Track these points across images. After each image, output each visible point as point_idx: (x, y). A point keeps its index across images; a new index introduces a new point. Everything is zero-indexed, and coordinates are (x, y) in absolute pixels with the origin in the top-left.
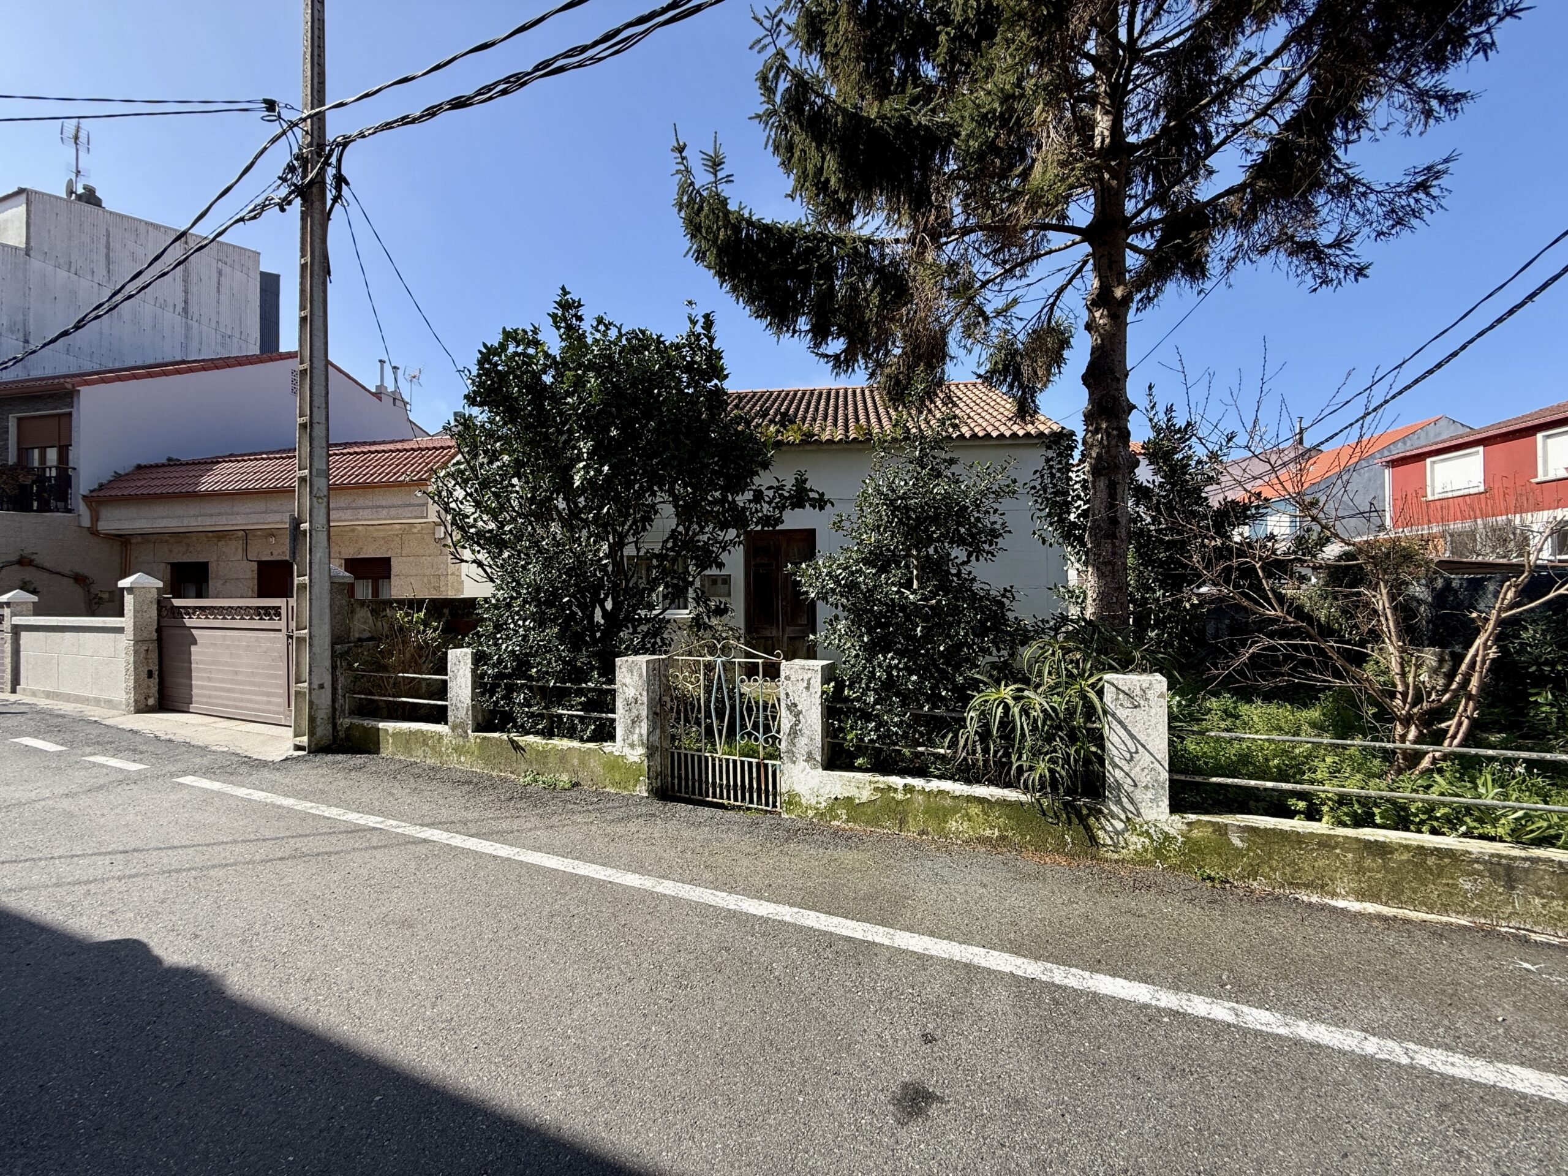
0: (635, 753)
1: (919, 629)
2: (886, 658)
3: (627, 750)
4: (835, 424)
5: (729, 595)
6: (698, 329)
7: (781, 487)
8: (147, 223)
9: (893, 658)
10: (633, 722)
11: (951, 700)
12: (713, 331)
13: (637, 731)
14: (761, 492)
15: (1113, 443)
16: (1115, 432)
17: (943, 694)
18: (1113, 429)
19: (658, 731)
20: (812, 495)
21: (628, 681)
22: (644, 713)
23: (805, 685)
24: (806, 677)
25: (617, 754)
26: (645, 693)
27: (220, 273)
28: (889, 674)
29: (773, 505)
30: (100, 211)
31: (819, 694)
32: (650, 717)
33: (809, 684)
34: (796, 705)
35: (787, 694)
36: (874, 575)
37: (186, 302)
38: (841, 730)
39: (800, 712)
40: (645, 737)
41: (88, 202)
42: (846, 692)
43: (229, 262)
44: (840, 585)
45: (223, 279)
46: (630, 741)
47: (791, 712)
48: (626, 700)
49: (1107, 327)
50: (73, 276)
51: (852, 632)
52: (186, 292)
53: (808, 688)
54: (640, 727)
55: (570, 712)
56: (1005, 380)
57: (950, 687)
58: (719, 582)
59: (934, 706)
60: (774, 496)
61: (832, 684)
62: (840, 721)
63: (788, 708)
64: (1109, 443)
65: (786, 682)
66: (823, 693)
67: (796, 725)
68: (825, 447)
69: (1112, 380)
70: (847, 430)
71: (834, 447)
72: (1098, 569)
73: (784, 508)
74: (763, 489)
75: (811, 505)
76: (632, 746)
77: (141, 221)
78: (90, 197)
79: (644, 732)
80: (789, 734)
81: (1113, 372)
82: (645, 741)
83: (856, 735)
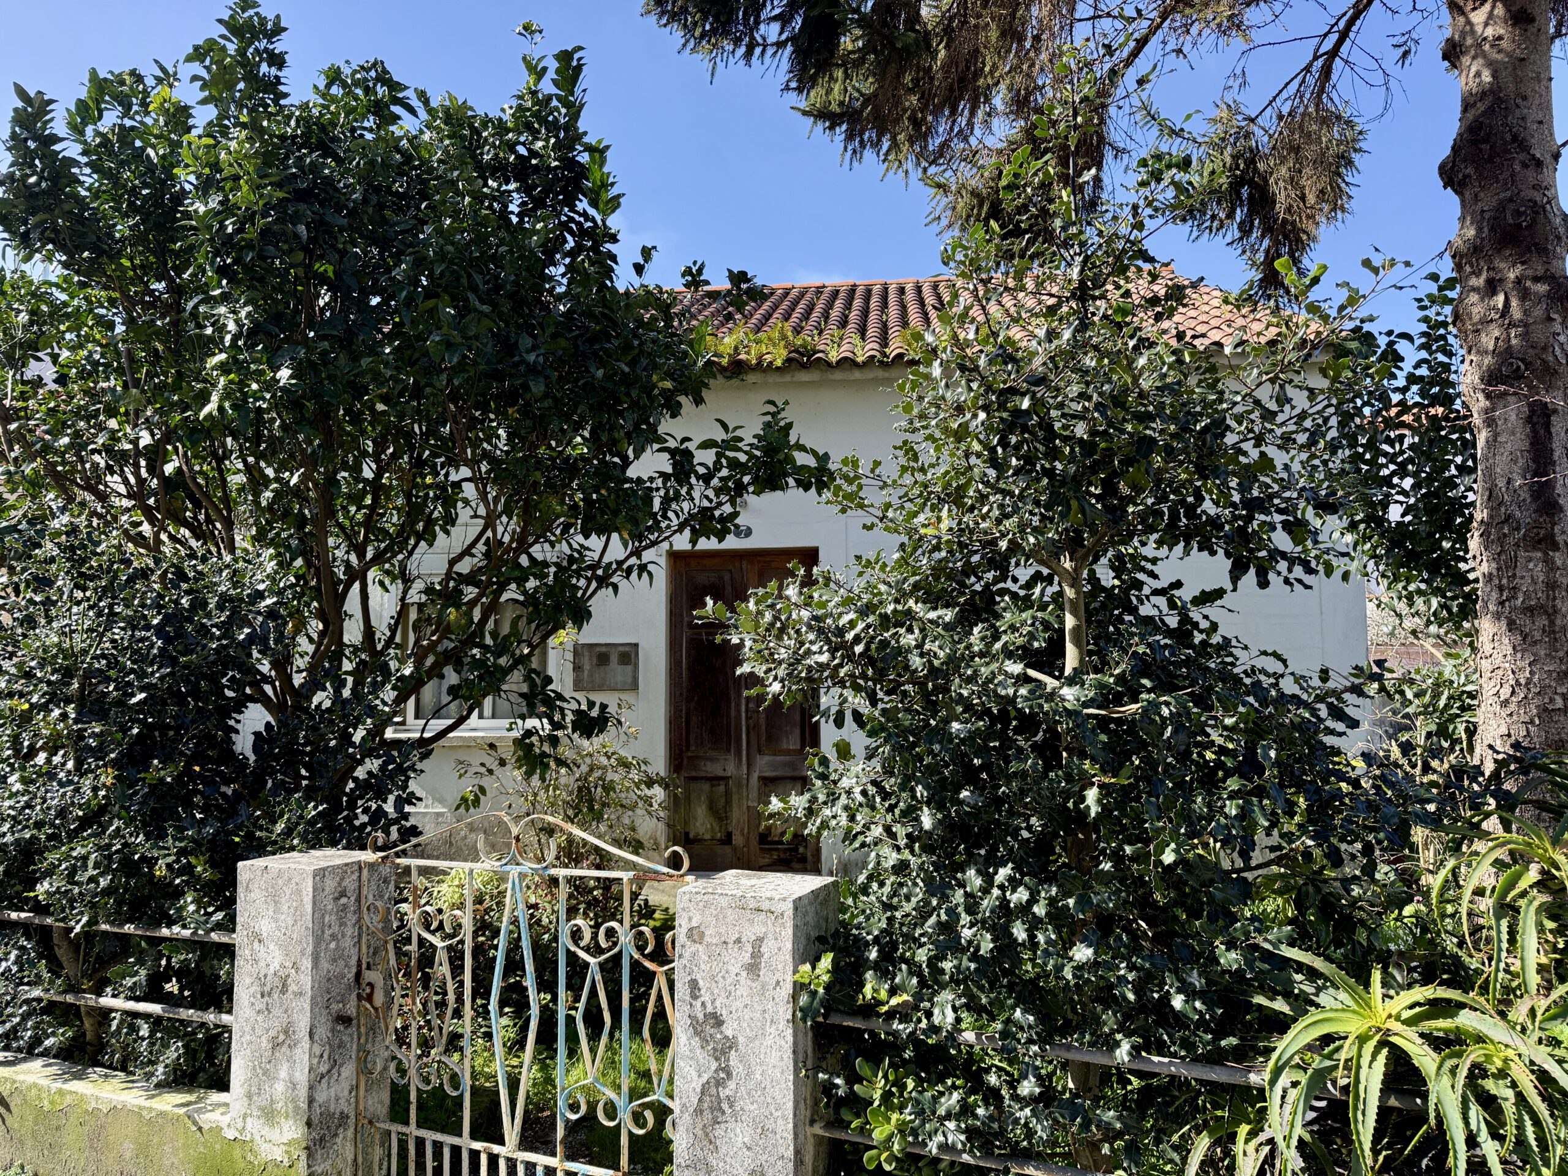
0: (275, 1135)
1: (1092, 795)
2: (989, 880)
3: (255, 1127)
4: (862, 331)
5: (634, 686)
6: (547, 87)
7: (733, 443)
9: (1013, 883)
10: (276, 1045)
11: (1202, 1024)
12: (578, 91)
13: (283, 1074)
14: (688, 454)
15: (1538, 312)
16: (1542, 288)
17: (1178, 1002)
18: (1536, 279)
19: (348, 1071)
20: (802, 459)
21: (265, 926)
22: (303, 1023)
23: (746, 958)
24: (750, 933)
25: (230, 1134)
26: (307, 964)
28: (1001, 934)
29: (715, 482)
31: (788, 989)
32: (323, 1032)
33: (756, 955)
34: (719, 1023)
35: (694, 985)
36: (948, 627)
38: (859, 1105)
39: (730, 1045)
40: (303, 1092)
42: (868, 990)
44: (850, 657)
46: (262, 1101)
47: (705, 1042)
48: (261, 980)
49: (1504, 44)
51: (886, 796)
53: (753, 968)
54: (291, 1060)
55: (131, 1005)
56: (1231, 215)
57: (1196, 980)
58: (614, 658)
59: (1150, 1044)
60: (717, 462)
61: (826, 962)
62: (853, 1078)
63: (697, 1028)
64: (1526, 313)
65: (691, 948)
66: (799, 987)
67: (719, 1083)
68: (838, 375)
69: (1525, 166)
70: (884, 341)
71: (857, 374)
72: (1511, 625)
73: (740, 489)
74: (691, 446)
75: (799, 483)
76: (269, 1115)
79: (302, 1076)
80: (699, 1111)
81: (1524, 146)
82: (304, 1106)
83: (902, 1127)
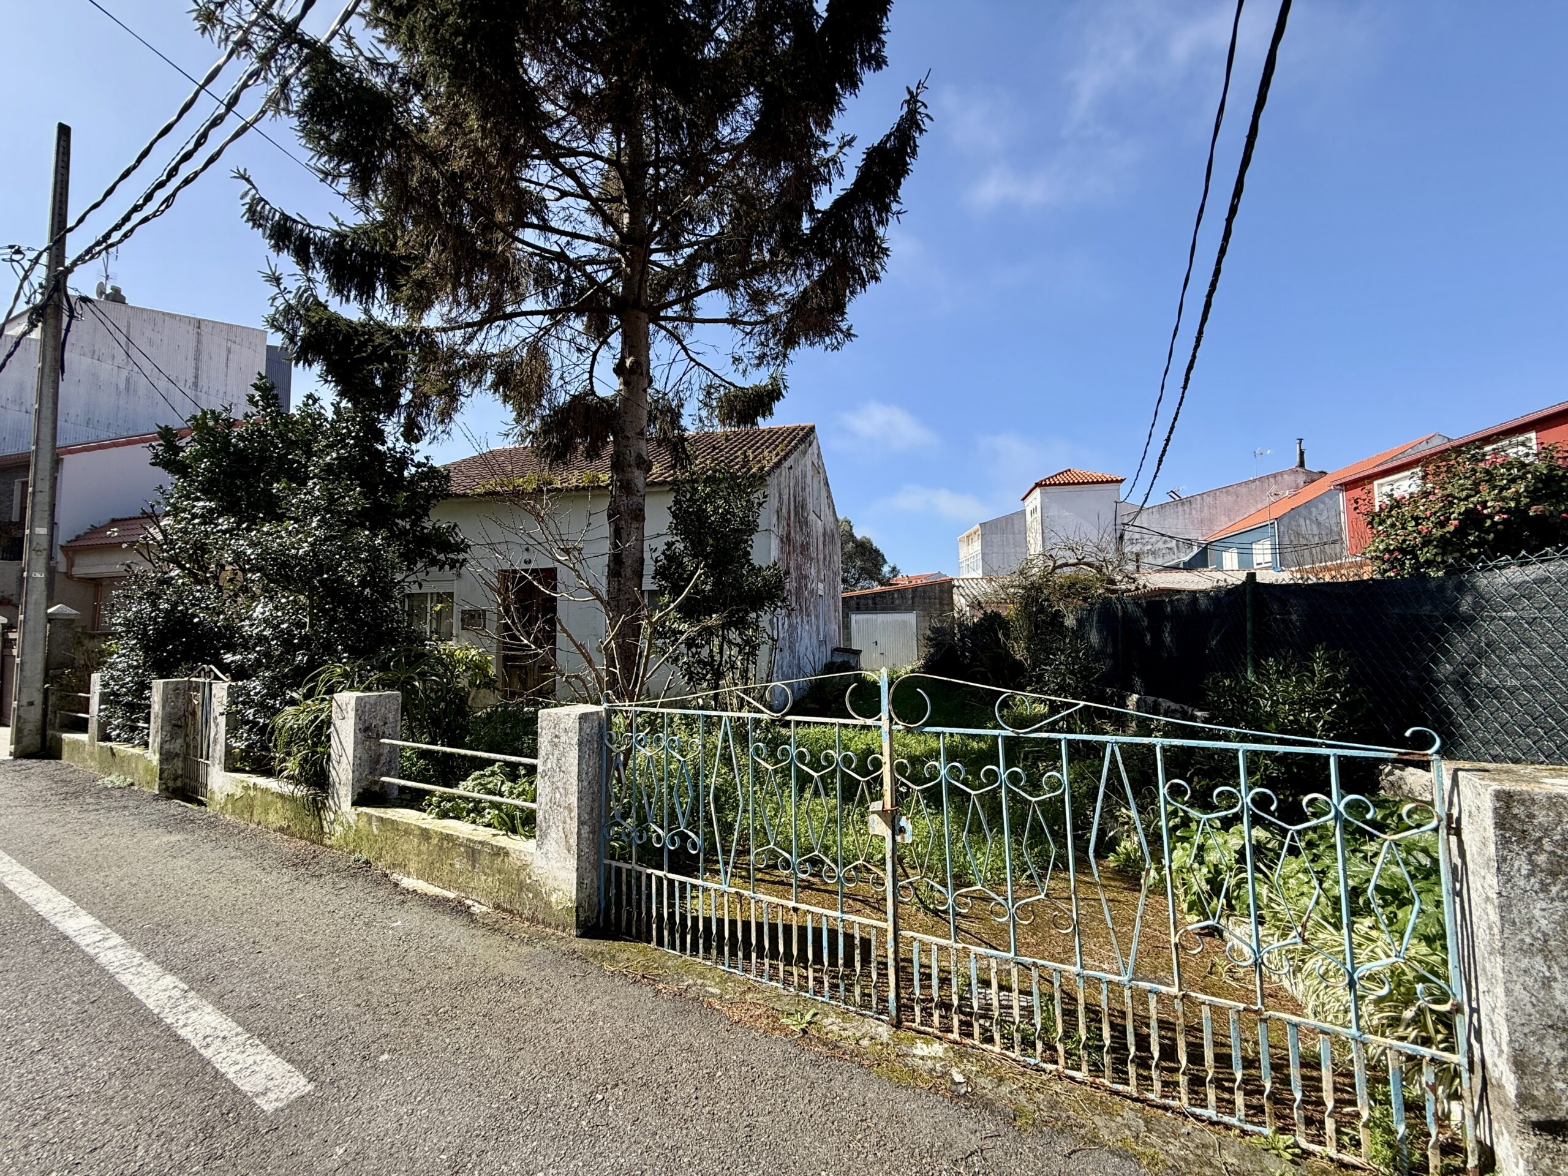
0: (157, 759)
3: (152, 756)
5: (484, 628)
8: (164, 314)
10: (156, 733)
13: (157, 740)
19: (180, 741)
21: (156, 699)
22: (160, 725)
24: (221, 695)
25: (149, 758)
26: (161, 711)
27: (229, 351)
30: (123, 307)
32: (167, 729)
33: (222, 700)
34: (217, 717)
35: (214, 710)
37: (196, 377)
39: (218, 724)
41: (113, 300)
43: (238, 340)
45: (231, 356)
46: (154, 748)
47: (215, 724)
48: (154, 714)
50: (95, 361)
52: (197, 369)
53: (221, 704)
54: (159, 737)
58: (476, 616)
63: (214, 720)
65: (214, 700)
67: (216, 733)
76: (155, 753)
77: (158, 312)
78: (117, 297)
79: (159, 744)
82: (159, 749)
